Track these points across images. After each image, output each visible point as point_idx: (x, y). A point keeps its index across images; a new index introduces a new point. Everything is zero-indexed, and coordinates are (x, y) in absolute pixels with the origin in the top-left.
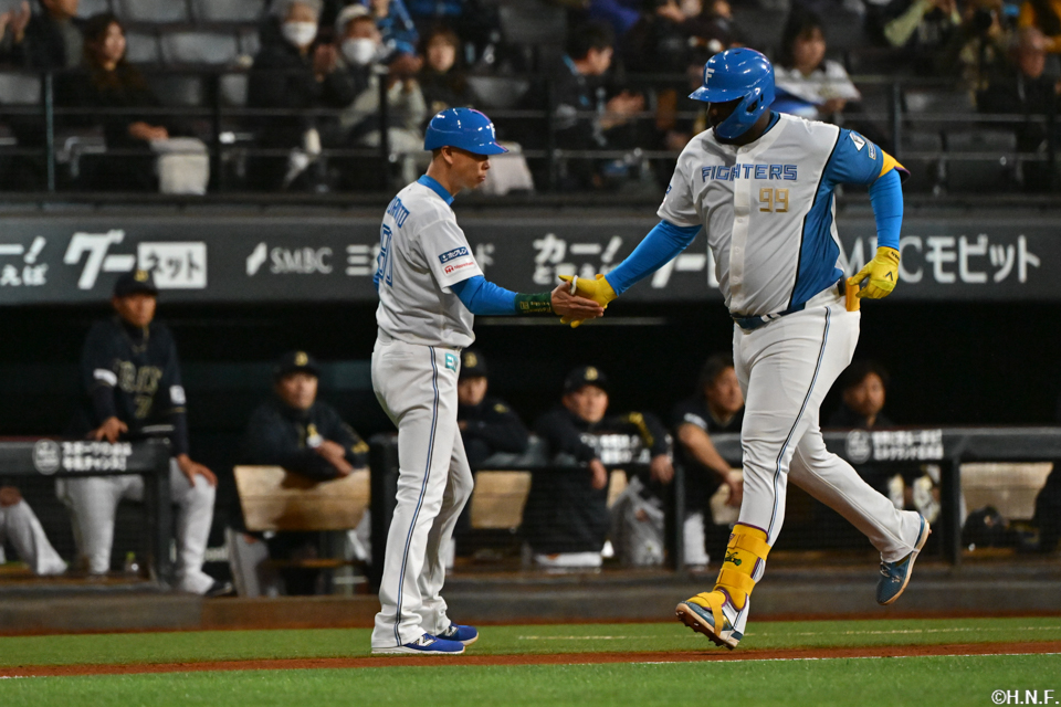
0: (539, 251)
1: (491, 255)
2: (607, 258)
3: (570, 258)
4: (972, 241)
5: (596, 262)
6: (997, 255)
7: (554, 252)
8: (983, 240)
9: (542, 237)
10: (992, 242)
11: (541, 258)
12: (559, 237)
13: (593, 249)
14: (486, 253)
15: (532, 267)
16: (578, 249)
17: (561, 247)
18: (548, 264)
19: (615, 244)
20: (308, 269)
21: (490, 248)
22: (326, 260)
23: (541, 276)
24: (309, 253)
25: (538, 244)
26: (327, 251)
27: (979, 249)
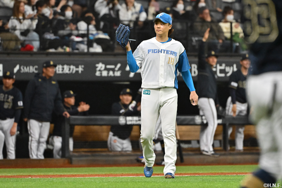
0: (97, 67)
1: (83, 68)
2: (117, 69)
3: (106, 69)
4: (221, 65)
5: (113, 70)
6: (227, 69)
7: (101, 67)
8: (224, 65)
9: (98, 63)
10: (226, 65)
11: (98, 69)
12: (103, 63)
13: (113, 67)
14: (82, 68)
15: (95, 71)
16: (108, 67)
17: (103, 66)
18: (100, 70)
19: (119, 65)
20: (31, 71)
21: (83, 66)
22: (36, 69)
23: (98, 74)
24: (31, 67)
25: (97, 65)
26: (37, 67)
27: (223, 67)
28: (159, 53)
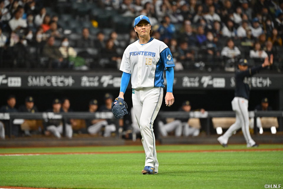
28: (138, 55)
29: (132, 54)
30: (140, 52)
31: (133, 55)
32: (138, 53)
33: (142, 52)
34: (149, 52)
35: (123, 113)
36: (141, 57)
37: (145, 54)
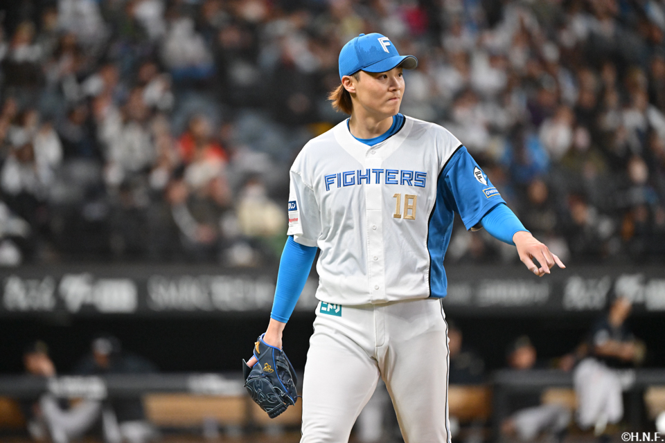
28: (360, 183)
29: (336, 180)
30: (368, 171)
31: (339, 185)
32: (363, 177)
33: (374, 171)
34: (403, 174)
35: (278, 403)
36: (373, 191)
37: (387, 179)
